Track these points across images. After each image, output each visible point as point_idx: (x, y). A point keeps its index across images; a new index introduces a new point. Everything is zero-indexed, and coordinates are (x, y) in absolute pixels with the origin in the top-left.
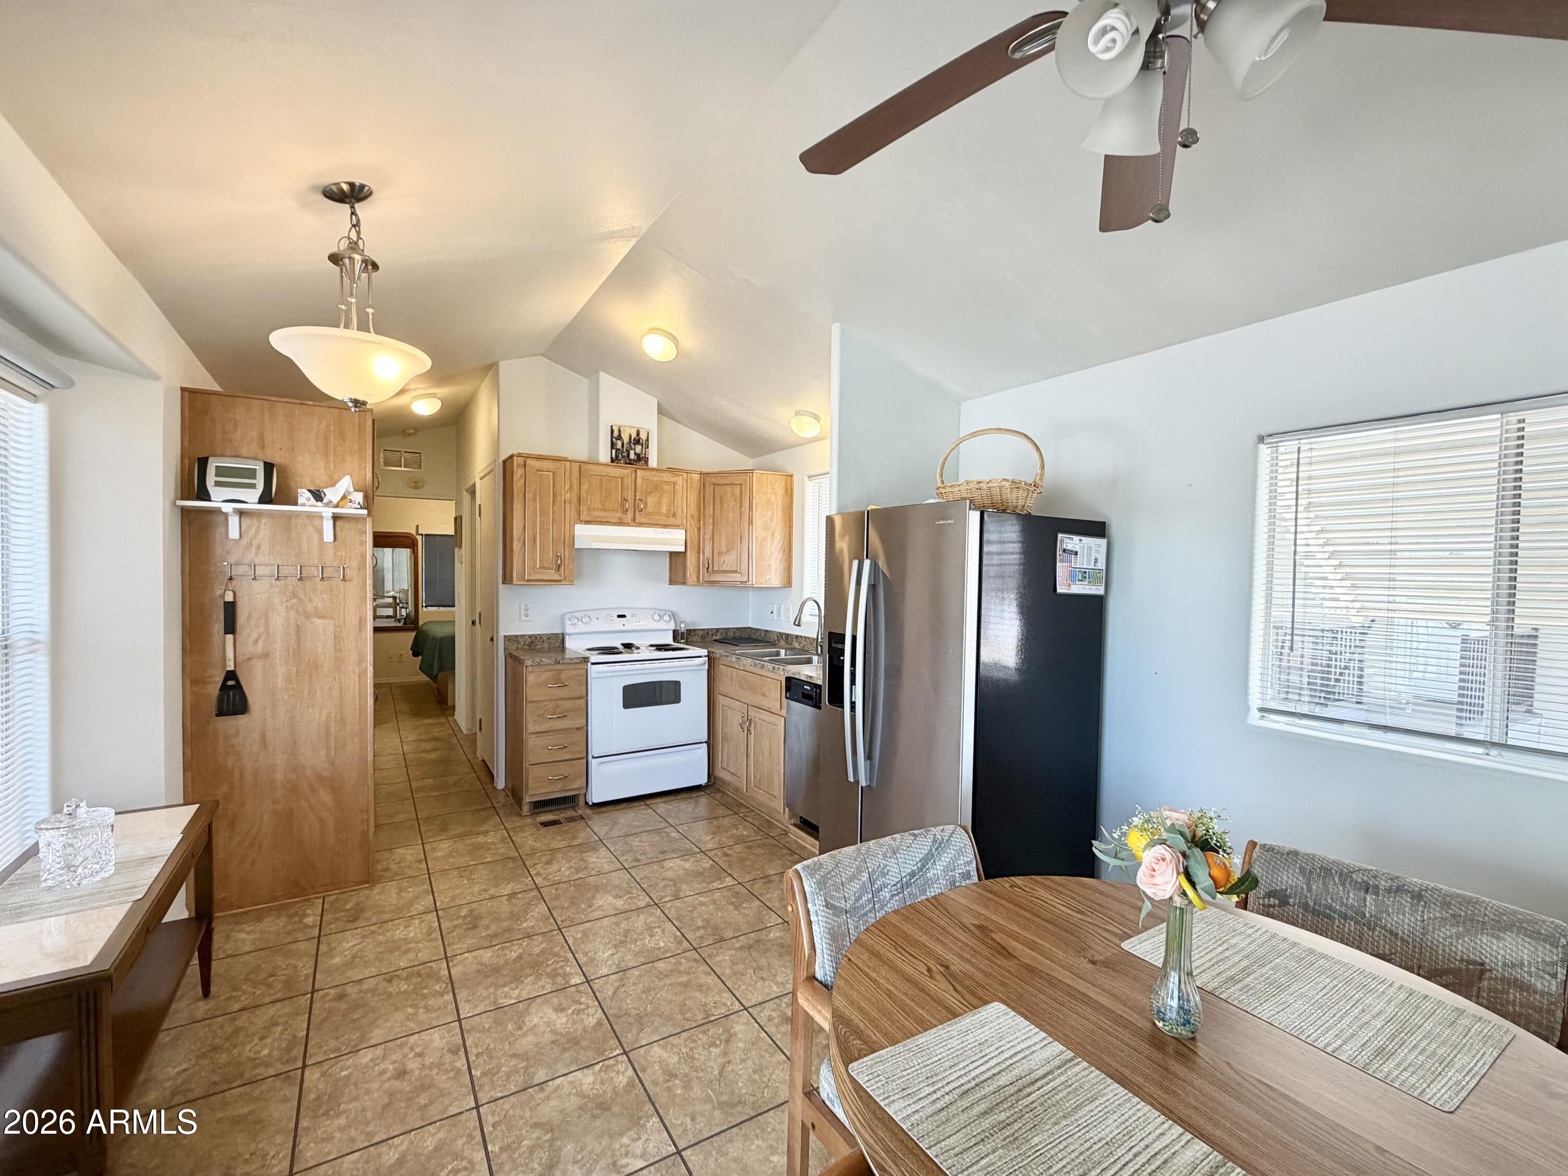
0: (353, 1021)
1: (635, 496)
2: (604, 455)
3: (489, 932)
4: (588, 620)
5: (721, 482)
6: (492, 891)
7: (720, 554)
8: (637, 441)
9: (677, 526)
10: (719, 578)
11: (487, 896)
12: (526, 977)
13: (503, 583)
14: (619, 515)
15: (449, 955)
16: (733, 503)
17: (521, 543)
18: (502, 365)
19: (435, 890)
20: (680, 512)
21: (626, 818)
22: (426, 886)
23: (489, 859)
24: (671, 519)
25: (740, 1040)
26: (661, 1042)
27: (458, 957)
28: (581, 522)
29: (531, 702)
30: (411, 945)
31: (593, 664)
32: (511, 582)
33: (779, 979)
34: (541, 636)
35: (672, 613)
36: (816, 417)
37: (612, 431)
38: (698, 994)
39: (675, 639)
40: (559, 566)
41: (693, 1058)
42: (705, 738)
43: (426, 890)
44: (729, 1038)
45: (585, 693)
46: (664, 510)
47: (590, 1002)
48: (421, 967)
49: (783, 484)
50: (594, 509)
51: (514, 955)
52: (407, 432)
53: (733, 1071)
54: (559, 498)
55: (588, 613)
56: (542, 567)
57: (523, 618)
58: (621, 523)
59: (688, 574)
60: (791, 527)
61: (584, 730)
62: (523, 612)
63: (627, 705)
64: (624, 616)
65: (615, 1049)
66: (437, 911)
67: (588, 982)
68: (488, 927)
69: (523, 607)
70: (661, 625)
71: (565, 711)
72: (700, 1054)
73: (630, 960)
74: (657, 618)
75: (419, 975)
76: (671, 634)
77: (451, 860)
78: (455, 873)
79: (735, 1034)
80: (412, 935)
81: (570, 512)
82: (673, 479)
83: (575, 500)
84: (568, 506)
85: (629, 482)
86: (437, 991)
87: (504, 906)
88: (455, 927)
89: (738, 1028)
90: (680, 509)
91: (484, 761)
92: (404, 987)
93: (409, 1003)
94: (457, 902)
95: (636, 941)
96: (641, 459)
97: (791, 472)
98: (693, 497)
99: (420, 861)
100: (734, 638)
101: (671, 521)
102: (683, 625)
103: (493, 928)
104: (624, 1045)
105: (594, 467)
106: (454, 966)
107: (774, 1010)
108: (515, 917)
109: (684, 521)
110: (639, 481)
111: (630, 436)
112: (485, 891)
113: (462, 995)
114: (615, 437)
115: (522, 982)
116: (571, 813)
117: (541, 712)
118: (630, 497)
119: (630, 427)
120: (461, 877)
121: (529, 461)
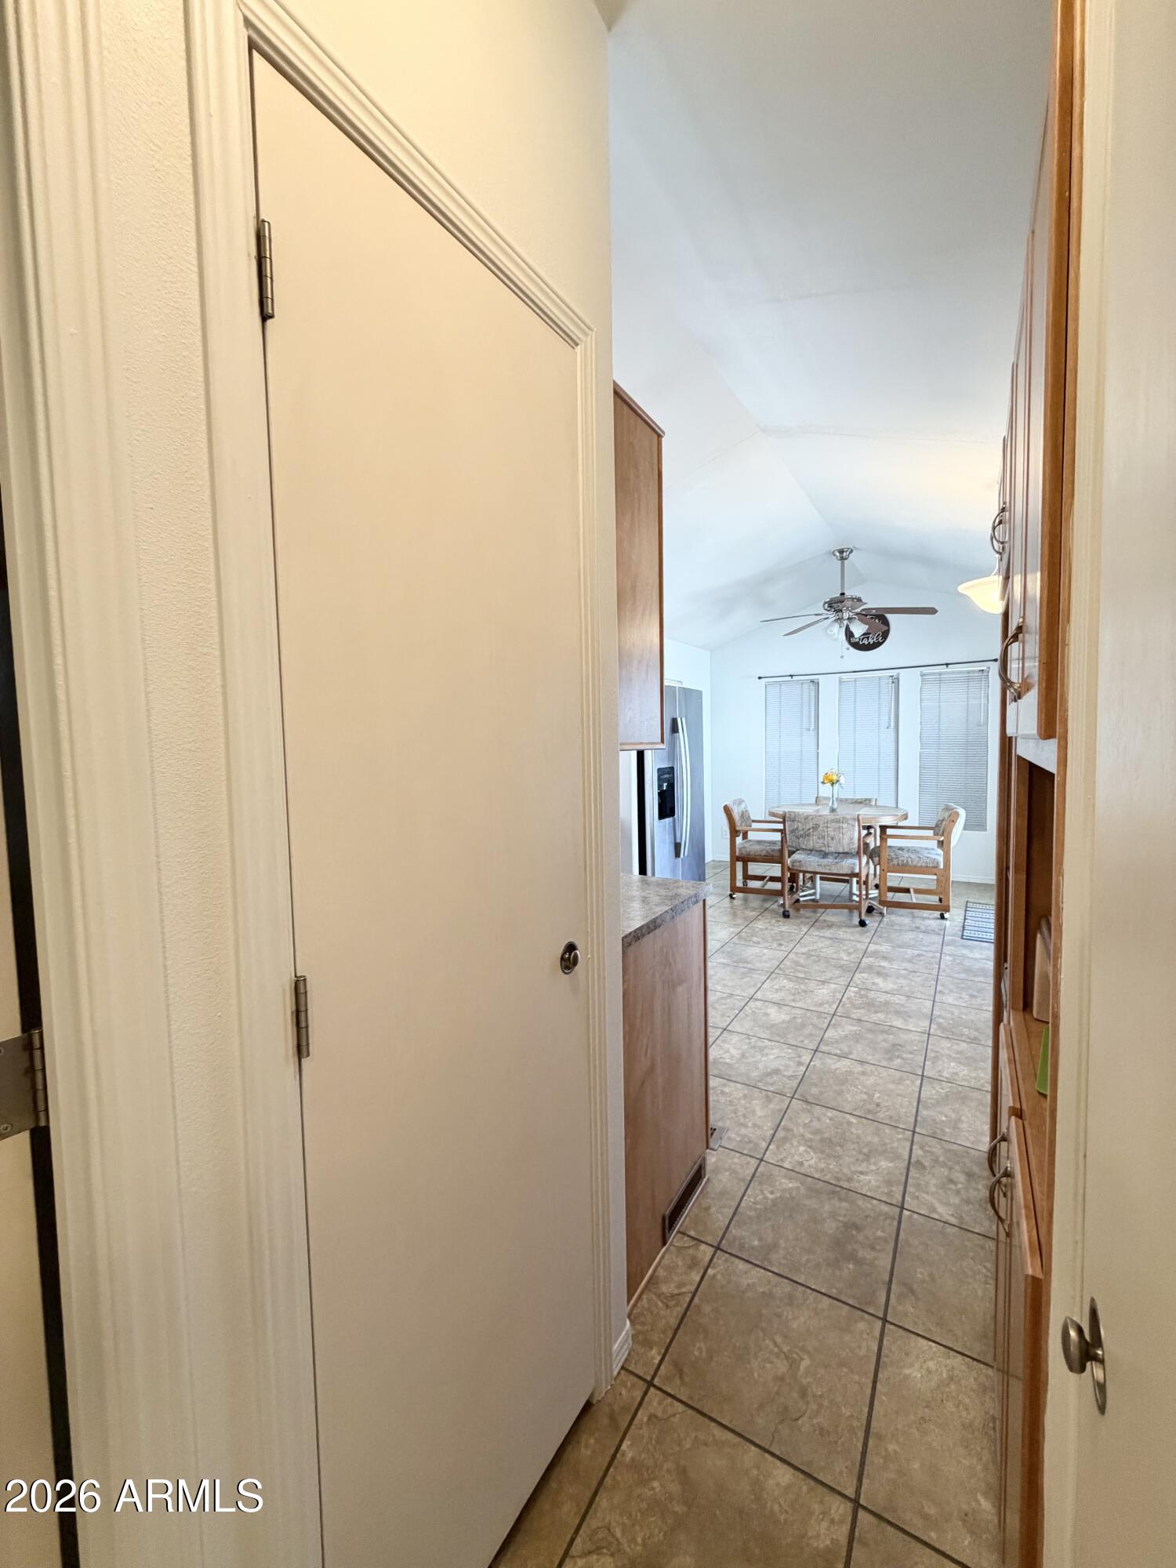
3: (886, 1036)
6: (859, 1068)
11: (866, 1066)
12: (881, 1002)
15: (927, 1035)
19: (916, 1104)
22: (923, 1112)
27: (919, 1030)
30: (955, 1056)
43: (926, 1108)
48: (950, 1037)
51: (879, 1015)
66: (923, 1076)
68: (885, 1040)
75: (953, 1033)
77: (876, 1140)
78: (881, 1115)
86: (943, 1018)
87: (859, 1051)
88: (911, 1053)
94: (898, 1074)
103: (880, 1037)
106: (926, 1027)
112: (863, 1073)
113: (927, 1011)
115: (886, 1001)
120: (878, 1105)
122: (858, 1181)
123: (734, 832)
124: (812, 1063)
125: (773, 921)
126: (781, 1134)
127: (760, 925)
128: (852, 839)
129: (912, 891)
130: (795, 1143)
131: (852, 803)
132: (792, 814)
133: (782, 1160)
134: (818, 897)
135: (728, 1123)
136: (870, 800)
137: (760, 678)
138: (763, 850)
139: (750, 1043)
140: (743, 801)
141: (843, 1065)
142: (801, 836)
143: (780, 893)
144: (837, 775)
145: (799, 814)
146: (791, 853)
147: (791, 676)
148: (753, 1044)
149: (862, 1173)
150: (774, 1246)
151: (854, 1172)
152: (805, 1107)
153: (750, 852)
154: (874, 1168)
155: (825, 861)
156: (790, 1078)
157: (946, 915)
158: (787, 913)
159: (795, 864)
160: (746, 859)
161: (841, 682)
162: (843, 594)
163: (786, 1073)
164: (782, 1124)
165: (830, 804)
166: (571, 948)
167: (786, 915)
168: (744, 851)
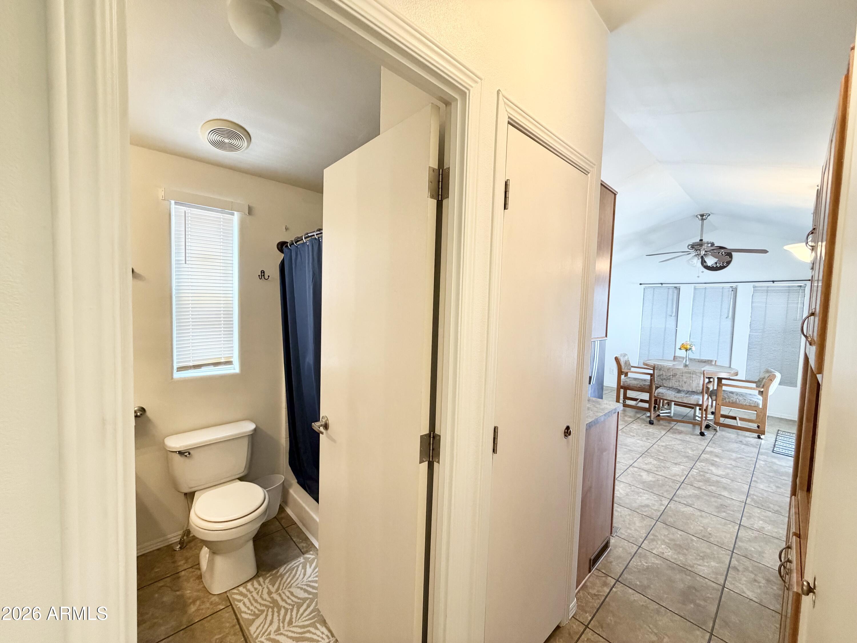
3: (716, 499)
6: (699, 513)
11: (703, 513)
15: (744, 504)
19: (734, 538)
22: (739, 543)
27: (739, 500)
30: (762, 518)
43: (742, 541)
48: (760, 507)
66: (740, 524)
68: (715, 502)
75: (762, 505)
77: (708, 551)
78: (712, 540)
86: (756, 496)
87: (698, 504)
88: (733, 511)
94: (724, 521)
103: (713, 499)
106: (743, 499)
112: (701, 516)
113: (745, 490)
120: (710, 534)
122: (696, 568)
123: (620, 372)
124: (669, 505)
125: (643, 425)
126: (650, 537)
127: (635, 426)
128: (698, 384)
129: (738, 418)
130: (659, 543)
131: (699, 362)
132: (659, 366)
133: (651, 549)
134: (672, 415)
135: (620, 526)
136: (711, 361)
137: (641, 284)
138: (638, 384)
139: (631, 489)
140: (627, 355)
141: (688, 510)
142: (664, 379)
143: (648, 410)
144: (690, 345)
145: (664, 367)
146: (657, 388)
147: (662, 284)
148: (632, 489)
149: (700, 565)
150: (649, 587)
151: (695, 564)
152: (665, 526)
153: (629, 384)
154: (706, 564)
155: (679, 395)
156: (656, 510)
157: (762, 437)
158: (651, 422)
159: (659, 394)
160: (626, 388)
161: (695, 289)
162: (701, 240)
163: (653, 508)
164: (651, 532)
165: (684, 362)
166: (568, 428)
167: (651, 423)
168: (625, 383)
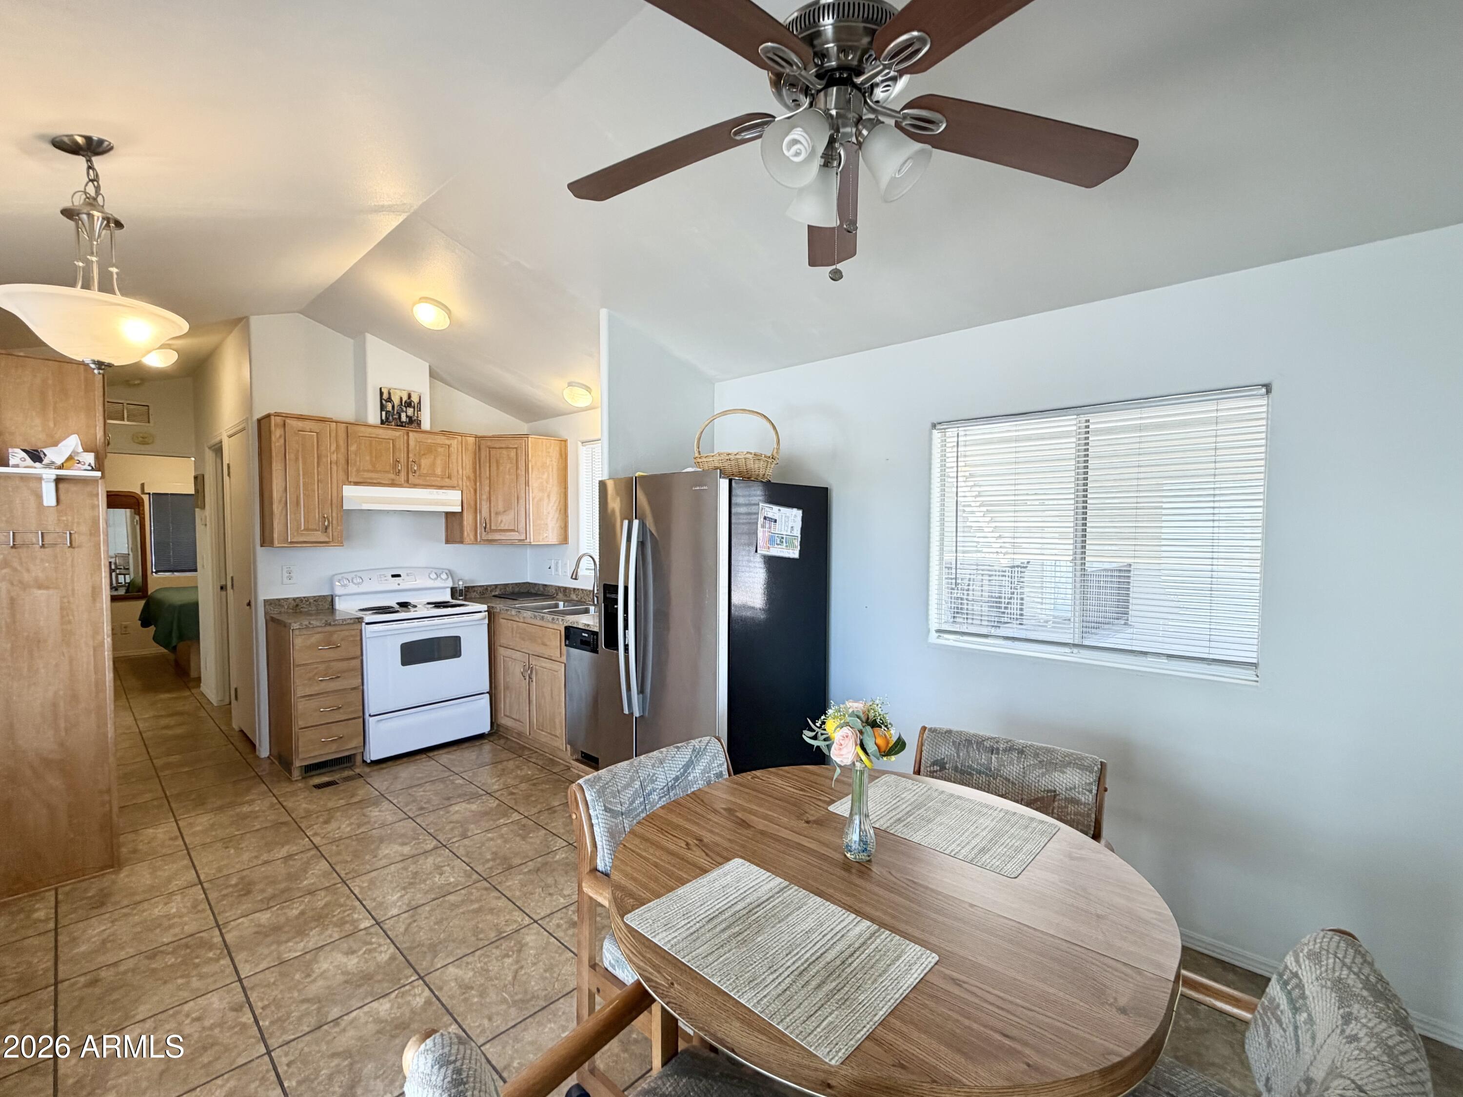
0: (114, 1002)
1: (408, 457)
2: (373, 416)
3: (265, 895)
4: (359, 580)
5: (497, 446)
6: (265, 857)
7: (497, 514)
8: (409, 404)
9: (453, 487)
10: (497, 536)
11: (260, 862)
12: (312, 929)
13: (262, 546)
14: (392, 476)
15: (220, 923)
16: (508, 466)
17: (283, 504)
18: (254, 321)
19: (196, 863)
20: (456, 473)
21: (406, 772)
22: (186, 862)
23: (258, 827)
24: (447, 480)
25: (531, 948)
26: (456, 963)
27: (232, 923)
28: (350, 483)
29: (299, 666)
30: (176, 920)
31: (367, 624)
32: (271, 544)
33: (566, 892)
34: (307, 599)
35: (449, 571)
36: (588, 389)
37: (381, 394)
38: (489, 917)
39: (453, 597)
40: (326, 528)
41: (487, 971)
42: (487, 689)
43: (185, 865)
44: (521, 947)
45: (359, 653)
46: (439, 471)
47: (382, 941)
48: (189, 939)
49: (558, 449)
50: (364, 471)
51: (295, 912)
52: (131, 382)
53: (525, 973)
54: (324, 460)
55: (359, 574)
56: (306, 529)
57: (286, 580)
58: (393, 484)
59: (466, 533)
60: (566, 488)
61: (360, 689)
62: (286, 575)
63: (405, 661)
64: (399, 576)
65: (411, 976)
66: (201, 884)
67: (378, 923)
68: (263, 891)
69: (285, 570)
70: (439, 583)
71: (338, 673)
72: (494, 967)
73: (420, 898)
74: (433, 576)
75: (187, 946)
76: (449, 591)
78: (219, 845)
79: (527, 944)
80: (174, 910)
81: (338, 474)
82: (447, 442)
83: (342, 461)
84: (334, 467)
85: (401, 444)
86: (211, 959)
87: (280, 869)
88: (225, 896)
89: (528, 939)
90: (455, 470)
91: (242, 731)
92: (171, 960)
93: (179, 974)
94: (225, 872)
95: (425, 881)
96: (414, 422)
97: (565, 437)
98: (468, 460)
99: (176, 838)
100: (513, 593)
101: (447, 482)
102: (461, 583)
103: (270, 891)
104: (420, 971)
105: (363, 429)
106: (229, 931)
107: (561, 918)
108: (291, 877)
109: (460, 483)
110: (412, 443)
111: (401, 399)
112: (256, 857)
113: (239, 958)
114: (385, 399)
115: (308, 934)
116: (347, 773)
117: (311, 675)
118: (403, 460)
119: (401, 390)
120: (227, 847)
121: (288, 421)
